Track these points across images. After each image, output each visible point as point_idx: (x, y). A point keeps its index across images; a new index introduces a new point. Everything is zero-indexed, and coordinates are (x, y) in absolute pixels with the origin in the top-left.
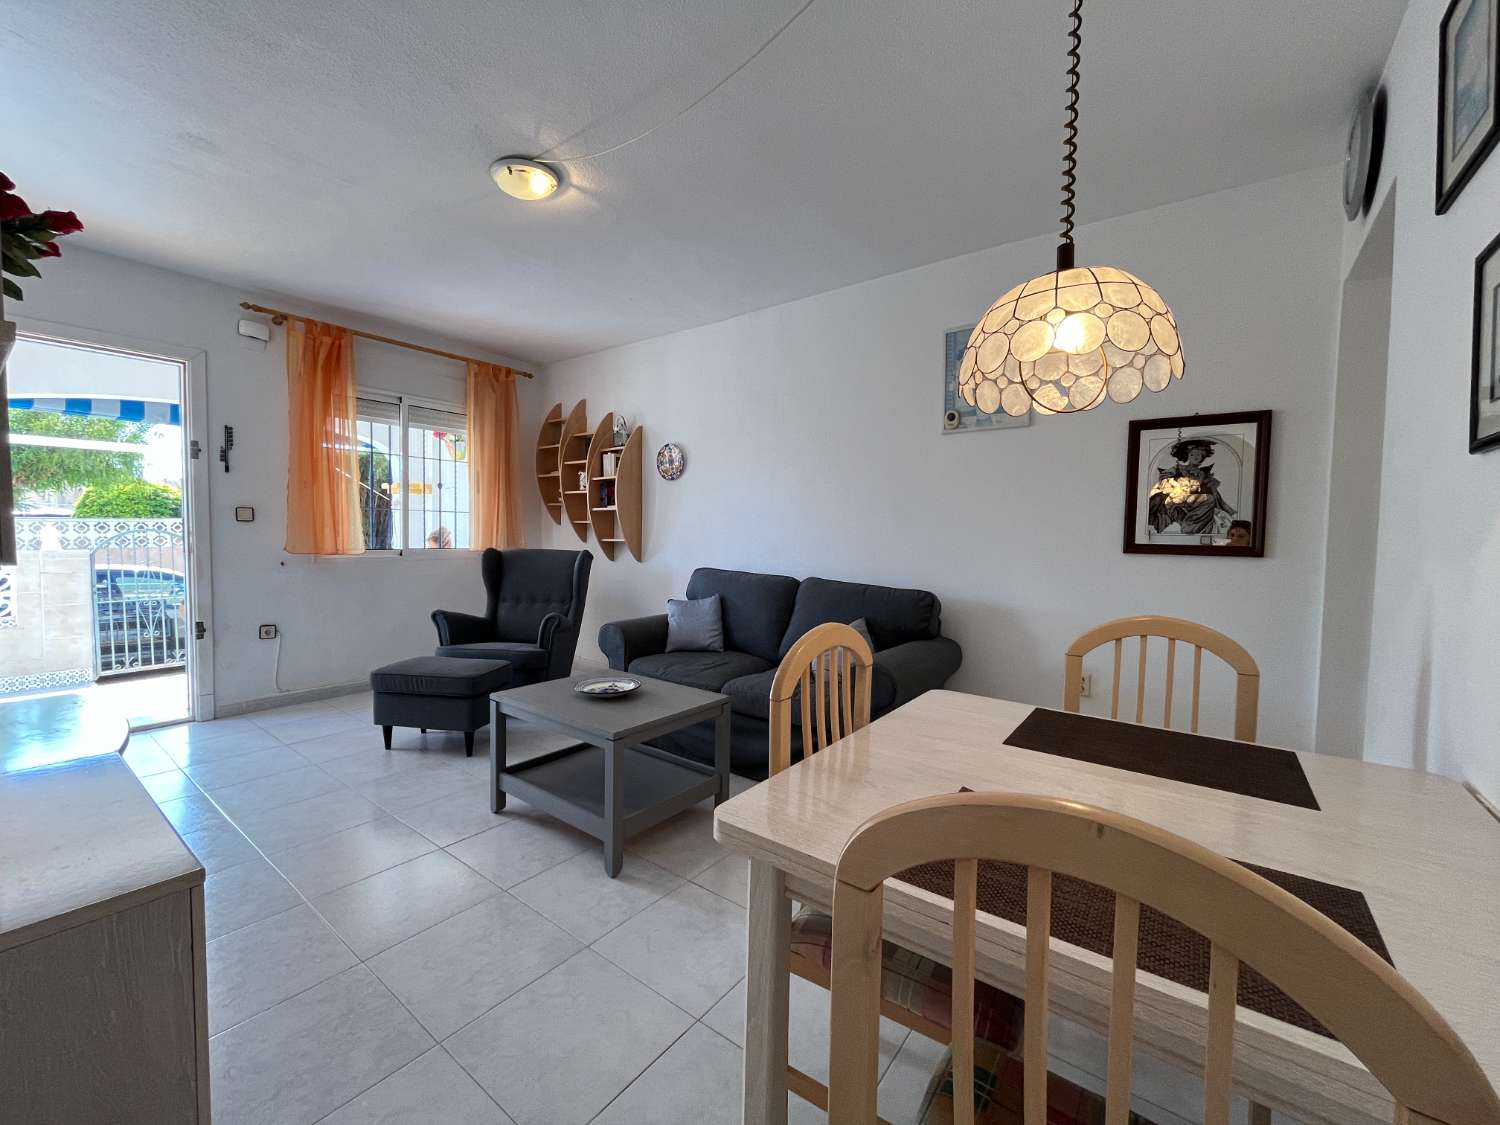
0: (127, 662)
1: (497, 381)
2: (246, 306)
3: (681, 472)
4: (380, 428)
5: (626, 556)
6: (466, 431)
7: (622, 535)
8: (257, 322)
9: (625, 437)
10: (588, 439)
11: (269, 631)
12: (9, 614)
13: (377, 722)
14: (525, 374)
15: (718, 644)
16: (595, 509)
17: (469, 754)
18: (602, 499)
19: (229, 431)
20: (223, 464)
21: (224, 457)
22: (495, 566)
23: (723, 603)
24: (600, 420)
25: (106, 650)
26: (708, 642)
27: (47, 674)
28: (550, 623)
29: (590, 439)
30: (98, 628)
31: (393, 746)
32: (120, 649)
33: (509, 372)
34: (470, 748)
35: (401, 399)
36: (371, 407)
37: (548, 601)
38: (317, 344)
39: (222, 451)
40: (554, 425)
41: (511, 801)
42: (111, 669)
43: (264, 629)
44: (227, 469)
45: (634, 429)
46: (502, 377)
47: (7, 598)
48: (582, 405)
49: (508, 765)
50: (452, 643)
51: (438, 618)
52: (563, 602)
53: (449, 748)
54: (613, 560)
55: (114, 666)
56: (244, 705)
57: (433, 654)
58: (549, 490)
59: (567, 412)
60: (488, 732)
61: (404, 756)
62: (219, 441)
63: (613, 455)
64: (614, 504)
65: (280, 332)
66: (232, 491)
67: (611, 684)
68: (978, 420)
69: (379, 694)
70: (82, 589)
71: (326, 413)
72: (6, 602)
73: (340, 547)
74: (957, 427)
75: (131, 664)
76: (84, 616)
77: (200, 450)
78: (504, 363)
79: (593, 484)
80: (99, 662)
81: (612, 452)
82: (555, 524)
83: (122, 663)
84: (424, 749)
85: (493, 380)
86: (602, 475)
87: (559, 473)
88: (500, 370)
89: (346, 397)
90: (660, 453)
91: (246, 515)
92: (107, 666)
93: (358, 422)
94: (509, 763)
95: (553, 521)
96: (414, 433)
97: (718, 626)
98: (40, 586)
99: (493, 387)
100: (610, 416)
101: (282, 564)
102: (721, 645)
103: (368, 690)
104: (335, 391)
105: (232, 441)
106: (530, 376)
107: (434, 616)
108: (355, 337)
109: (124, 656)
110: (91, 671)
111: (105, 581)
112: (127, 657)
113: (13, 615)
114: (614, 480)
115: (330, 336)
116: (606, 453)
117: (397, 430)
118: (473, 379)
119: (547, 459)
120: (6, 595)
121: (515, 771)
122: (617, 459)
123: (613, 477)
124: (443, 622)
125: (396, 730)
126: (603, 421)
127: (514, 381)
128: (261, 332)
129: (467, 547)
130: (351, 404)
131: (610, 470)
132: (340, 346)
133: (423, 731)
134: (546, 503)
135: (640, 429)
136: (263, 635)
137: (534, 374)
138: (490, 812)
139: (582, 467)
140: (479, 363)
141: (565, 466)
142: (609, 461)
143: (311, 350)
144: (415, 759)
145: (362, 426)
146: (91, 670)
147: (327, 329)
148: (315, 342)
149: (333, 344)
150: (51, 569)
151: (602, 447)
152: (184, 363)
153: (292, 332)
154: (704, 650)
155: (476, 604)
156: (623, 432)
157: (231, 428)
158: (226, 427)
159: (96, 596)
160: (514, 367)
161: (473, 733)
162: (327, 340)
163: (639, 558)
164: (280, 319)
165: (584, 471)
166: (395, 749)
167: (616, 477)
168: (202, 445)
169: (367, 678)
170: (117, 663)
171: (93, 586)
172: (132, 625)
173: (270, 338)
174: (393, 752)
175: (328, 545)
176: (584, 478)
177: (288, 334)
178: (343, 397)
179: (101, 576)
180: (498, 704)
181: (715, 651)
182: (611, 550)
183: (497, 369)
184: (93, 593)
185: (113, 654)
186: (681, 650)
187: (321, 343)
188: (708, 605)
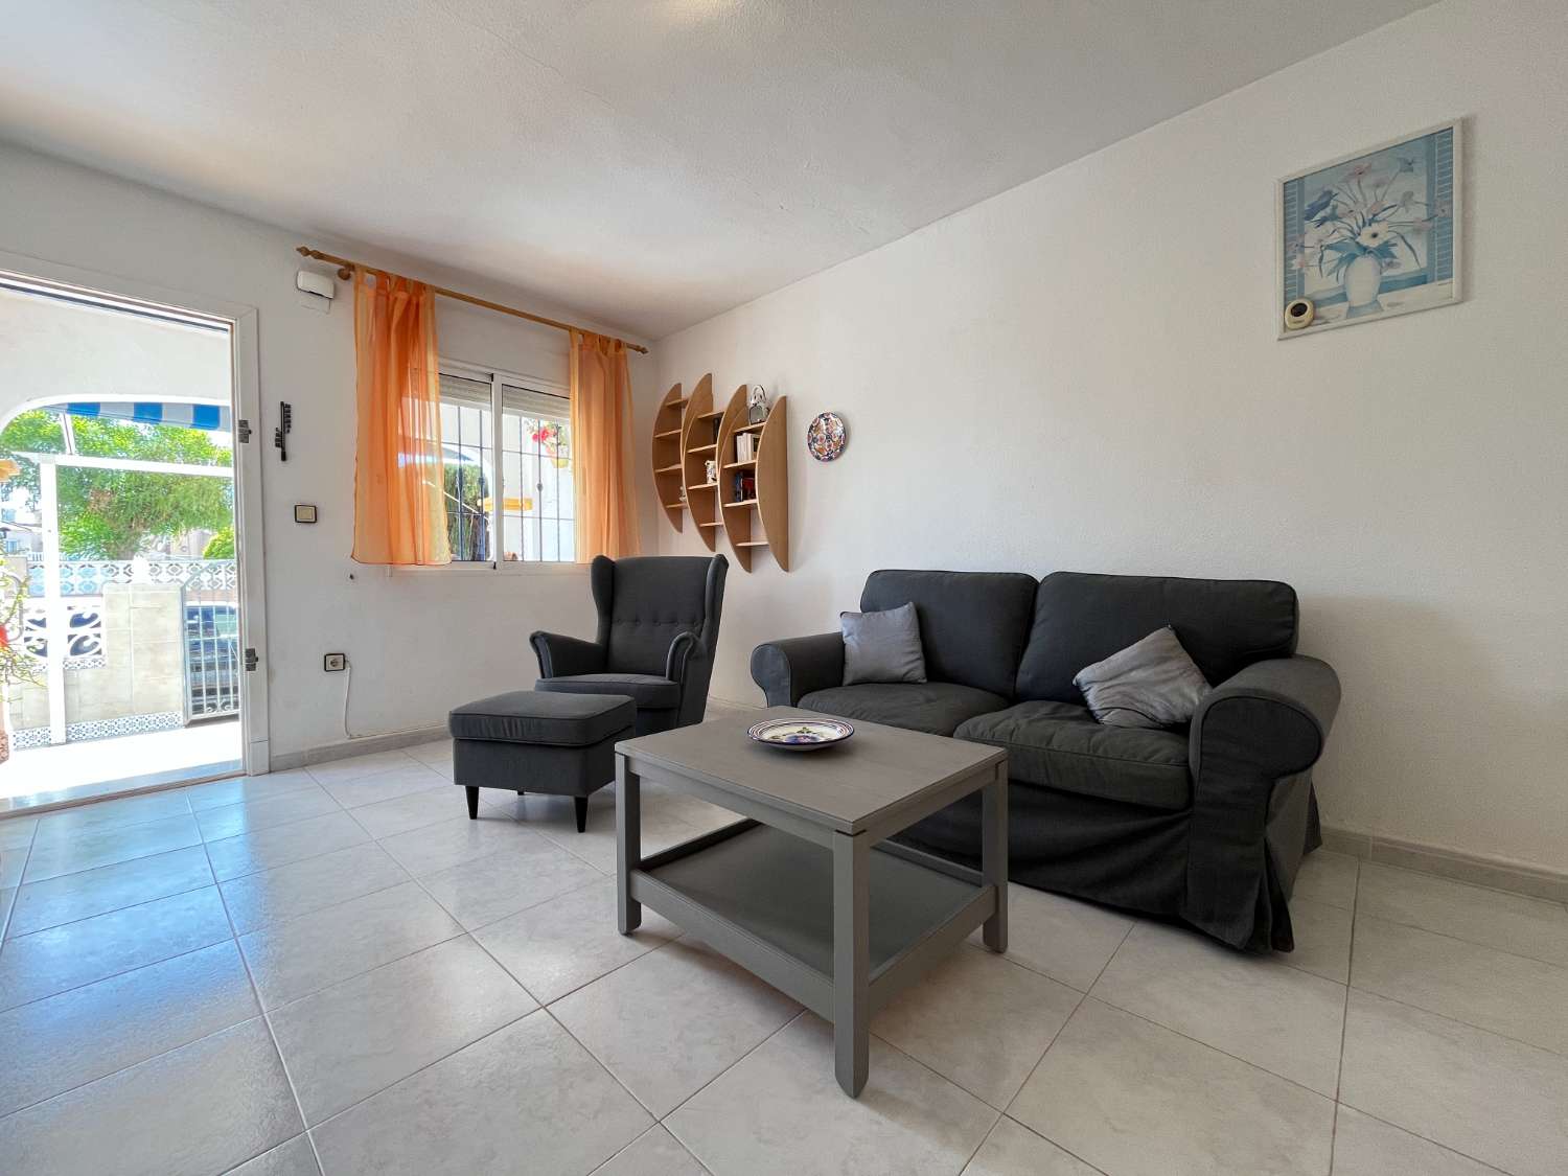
0: (219, 705)
1: (606, 354)
2: (305, 252)
3: (842, 448)
4: (470, 413)
5: (769, 565)
6: (569, 420)
7: (765, 538)
8: (316, 273)
9: (764, 411)
10: (715, 421)
11: (335, 662)
12: (99, 652)
13: (458, 781)
14: (637, 349)
15: (918, 670)
16: (728, 505)
17: (582, 829)
18: (738, 493)
19: (286, 409)
20: (280, 449)
21: (280, 442)
22: (608, 578)
23: (921, 615)
24: (731, 397)
25: (197, 693)
26: (904, 670)
27: (137, 717)
28: (682, 646)
29: (719, 420)
30: (188, 669)
31: (479, 815)
32: (211, 692)
33: (619, 344)
34: (581, 818)
35: (492, 376)
36: (458, 385)
37: (673, 621)
38: (391, 302)
39: (277, 435)
40: (673, 409)
41: (649, 917)
42: (203, 712)
43: (330, 659)
44: (284, 457)
45: (775, 403)
46: (611, 350)
47: (99, 636)
48: (707, 380)
49: (644, 855)
50: (557, 675)
51: (537, 641)
52: (693, 622)
53: (553, 819)
54: (750, 572)
55: (205, 709)
56: (306, 755)
57: (532, 689)
58: (668, 486)
59: (687, 393)
60: (613, 795)
61: (496, 829)
62: (274, 421)
63: (750, 435)
64: (754, 497)
65: (347, 288)
66: (289, 484)
67: (800, 728)
68: (1351, 309)
69: (461, 743)
70: (172, 623)
71: (401, 393)
72: (97, 639)
73: (420, 557)
74: (1309, 325)
75: (223, 706)
76: (175, 654)
77: (250, 432)
78: (612, 334)
79: (724, 472)
80: (191, 705)
81: (749, 431)
82: (675, 531)
83: (214, 706)
84: (521, 819)
85: (601, 354)
86: (736, 461)
87: (682, 466)
88: (609, 342)
89: (427, 372)
90: (812, 427)
91: (307, 515)
92: (198, 709)
93: (441, 405)
94: (647, 850)
95: (672, 526)
96: (509, 420)
97: (917, 647)
98: (129, 621)
99: (600, 359)
100: (743, 389)
101: (352, 577)
102: (924, 675)
103: (448, 738)
104: (413, 364)
105: (289, 421)
106: (643, 351)
107: (533, 639)
108: (438, 296)
109: (216, 699)
110: (181, 714)
111: (196, 617)
112: (219, 699)
113: (103, 653)
114: (754, 464)
115: (406, 291)
116: (741, 433)
117: (488, 417)
118: (576, 355)
119: (665, 448)
120: (97, 633)
121: (654, 866)
122: (756, 441)
123: (751, 462)
124: (545, 648)
125: (484, 793)
126: (735, 396)
127: (625, 356)
128: (322, 285)
129: (572, 560)
130: (433, 381)
131: (745, 454)
132: (418, 305)
133: (520, 793)
134: (665, 503)
135: (784, 399)
136: (329, 667)
137: (648, 348)
138: (616, 931)
139: (710, 455)
140: (584, 334)
141: (689, 456)
142: (744, 443)
143: (384, 311)
144: (510, 835)
145: (448, 410)
146: (181, 712)
147: (402, 283)
148: (388, 298)
149: (409, 302)
150: (142, 603)
151: (734, 428)
152: (231, 324)
153: (360, 287)
154: (900, 681)
155: (585, 627)
156: (761, 404)
157: (289, 406)
158: (282, 404)
159: (187, 633)
160: (627, 338)
161: (586, 800)
162: (403, 296)
163: (786, 567)
164: (347, 271)
165: (713, 459)
166: (481, 819)
167: (756, 461)
168: (253, 425)
169: (445, 724)
170: (209, 705)
171: (184, 622)
172: (224, 666)
173: (335, 294)
174: (479, 823)
175: (406, 553)
176: (713, 469)
177: (356, 288)
178: (423, 370)
179: (192, 613)
180: (627, 760)
181: (914, 683)
182: (747, 556)
183: (604, 341)
184: (184, 630)
185: (204, 697)
186: (866, 681)
187: (396, 299)
188: (900, 617)
